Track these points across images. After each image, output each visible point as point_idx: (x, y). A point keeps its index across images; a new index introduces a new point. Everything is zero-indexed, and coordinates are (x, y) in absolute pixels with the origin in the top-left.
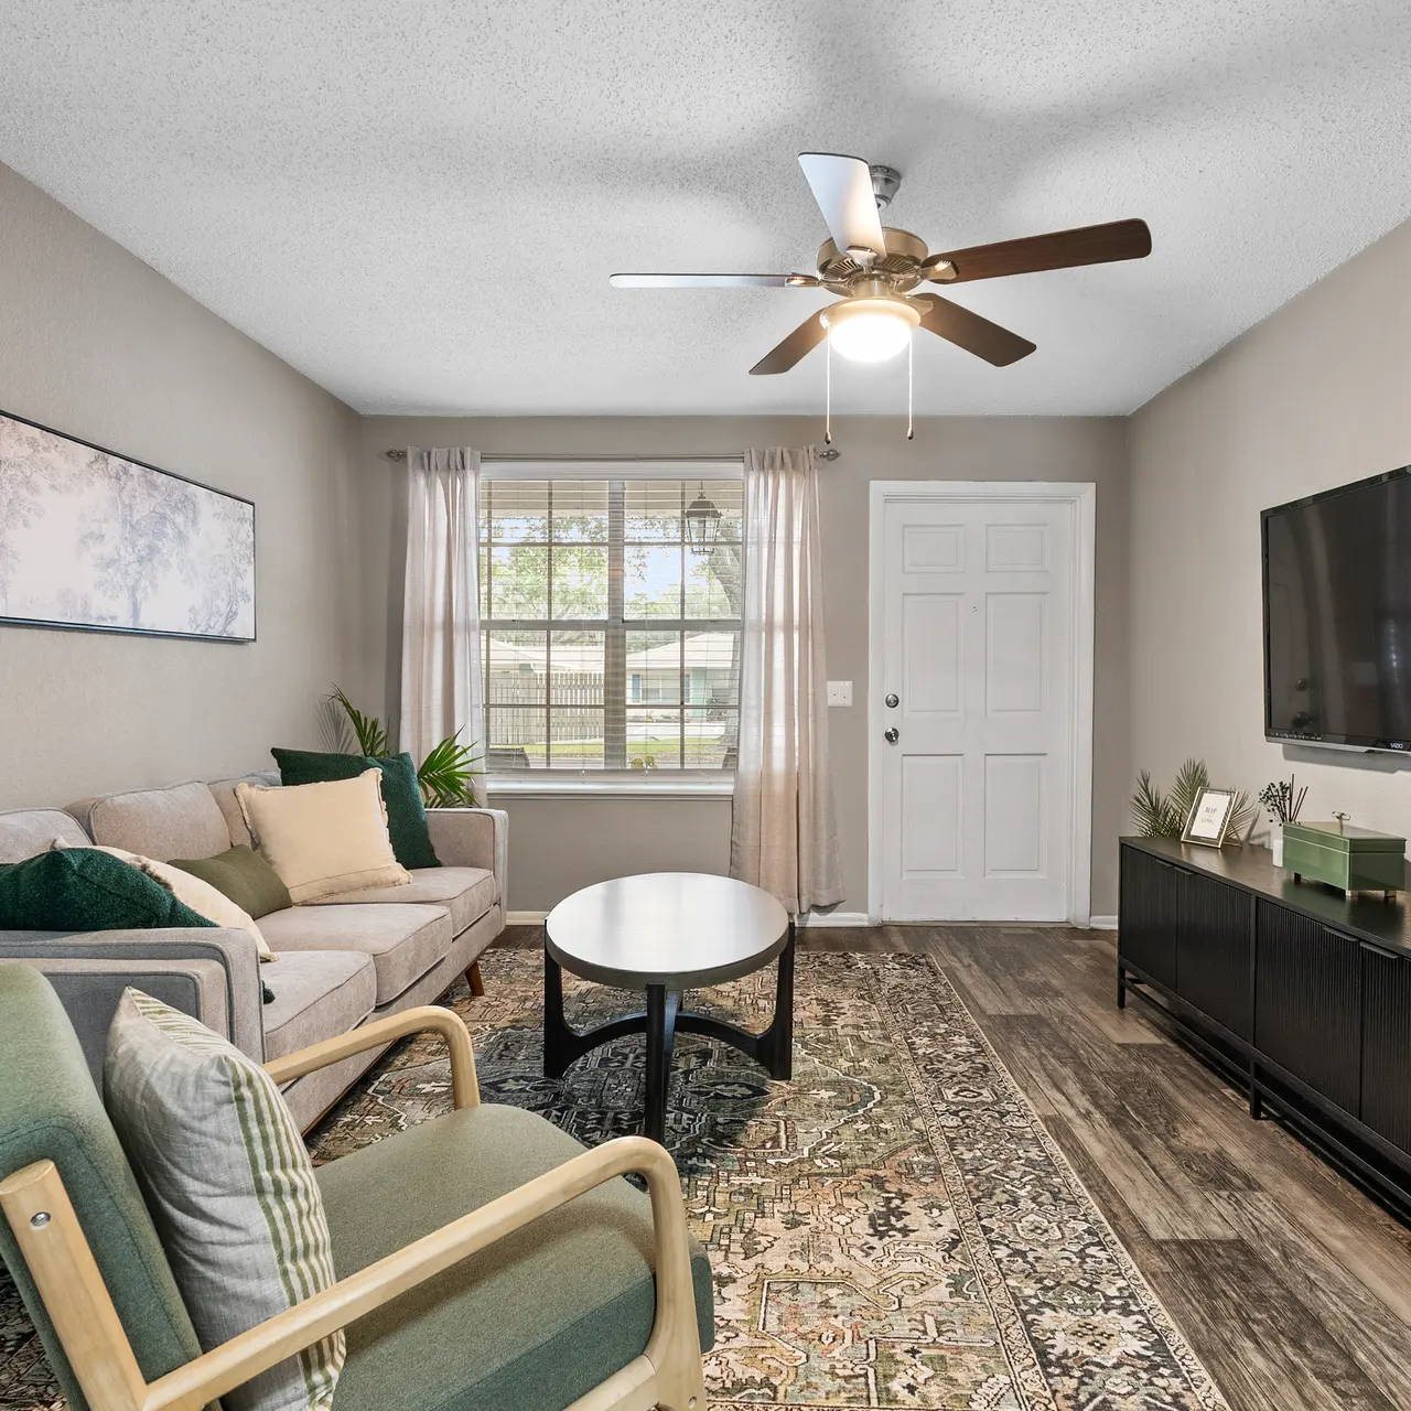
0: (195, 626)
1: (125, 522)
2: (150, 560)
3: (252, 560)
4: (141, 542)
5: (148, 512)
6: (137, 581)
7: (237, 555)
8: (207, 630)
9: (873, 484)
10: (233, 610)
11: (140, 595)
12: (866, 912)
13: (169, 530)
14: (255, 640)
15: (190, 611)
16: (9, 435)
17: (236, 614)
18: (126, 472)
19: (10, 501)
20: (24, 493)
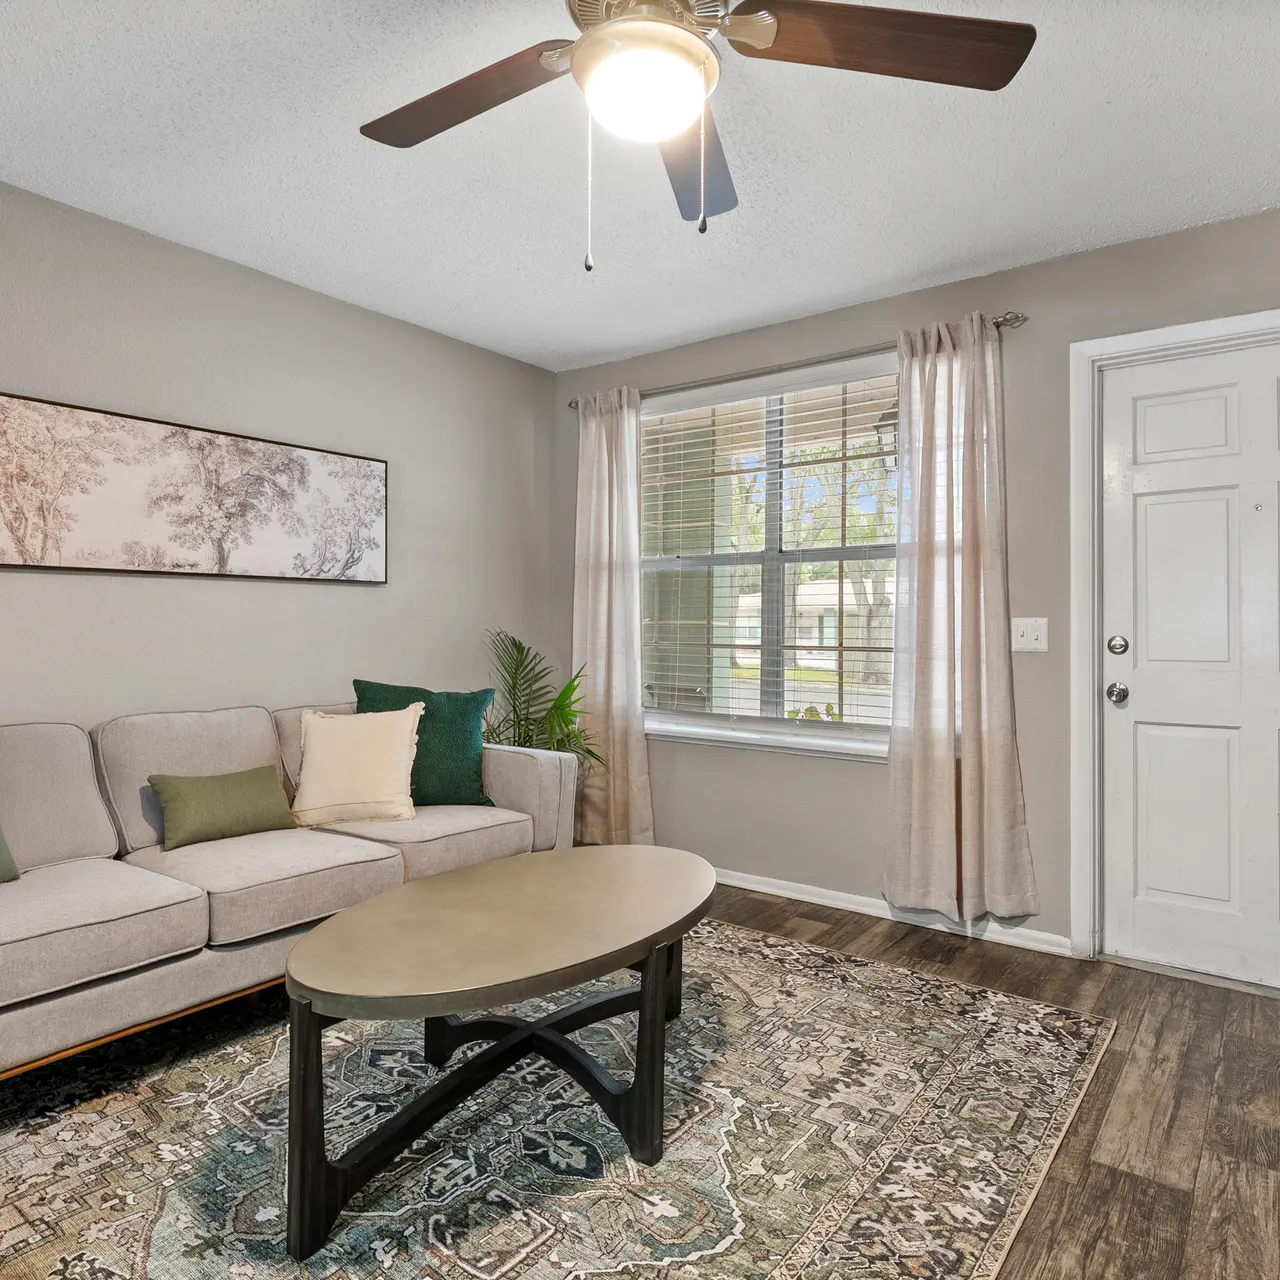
0: (302, 571)
1: (209, 484)
2: (242, 516)
3: (383, 511)
4: (230, 502)
5: (240, 475)
6: (224, 535)
7: (362, 508)
8: (318, 574)
9: (1074, 347)
10: (356, 555)
11: (227, 546)
12: (1068, 934)
13: (267, 489)
14: (386, 582)
15: (296, 558)
16: (66, 421)
17: (359, 559)
18: (211, 443)
19: (65, 474)
20: (83, 466)
